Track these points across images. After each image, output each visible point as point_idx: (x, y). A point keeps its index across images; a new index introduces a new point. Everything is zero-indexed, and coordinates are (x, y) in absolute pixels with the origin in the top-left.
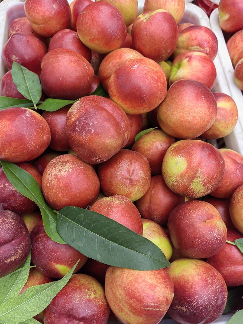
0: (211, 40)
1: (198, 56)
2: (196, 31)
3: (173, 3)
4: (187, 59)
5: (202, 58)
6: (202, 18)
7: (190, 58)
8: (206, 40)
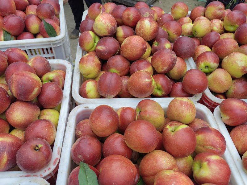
0: (221, 142)
1: (215, 161)
2: (208, 134)
3: (188, 111)
4: (207, 162)
5: (218, 162)
6: (208, 114)
7: (209, 162)
8: (217, 143)
